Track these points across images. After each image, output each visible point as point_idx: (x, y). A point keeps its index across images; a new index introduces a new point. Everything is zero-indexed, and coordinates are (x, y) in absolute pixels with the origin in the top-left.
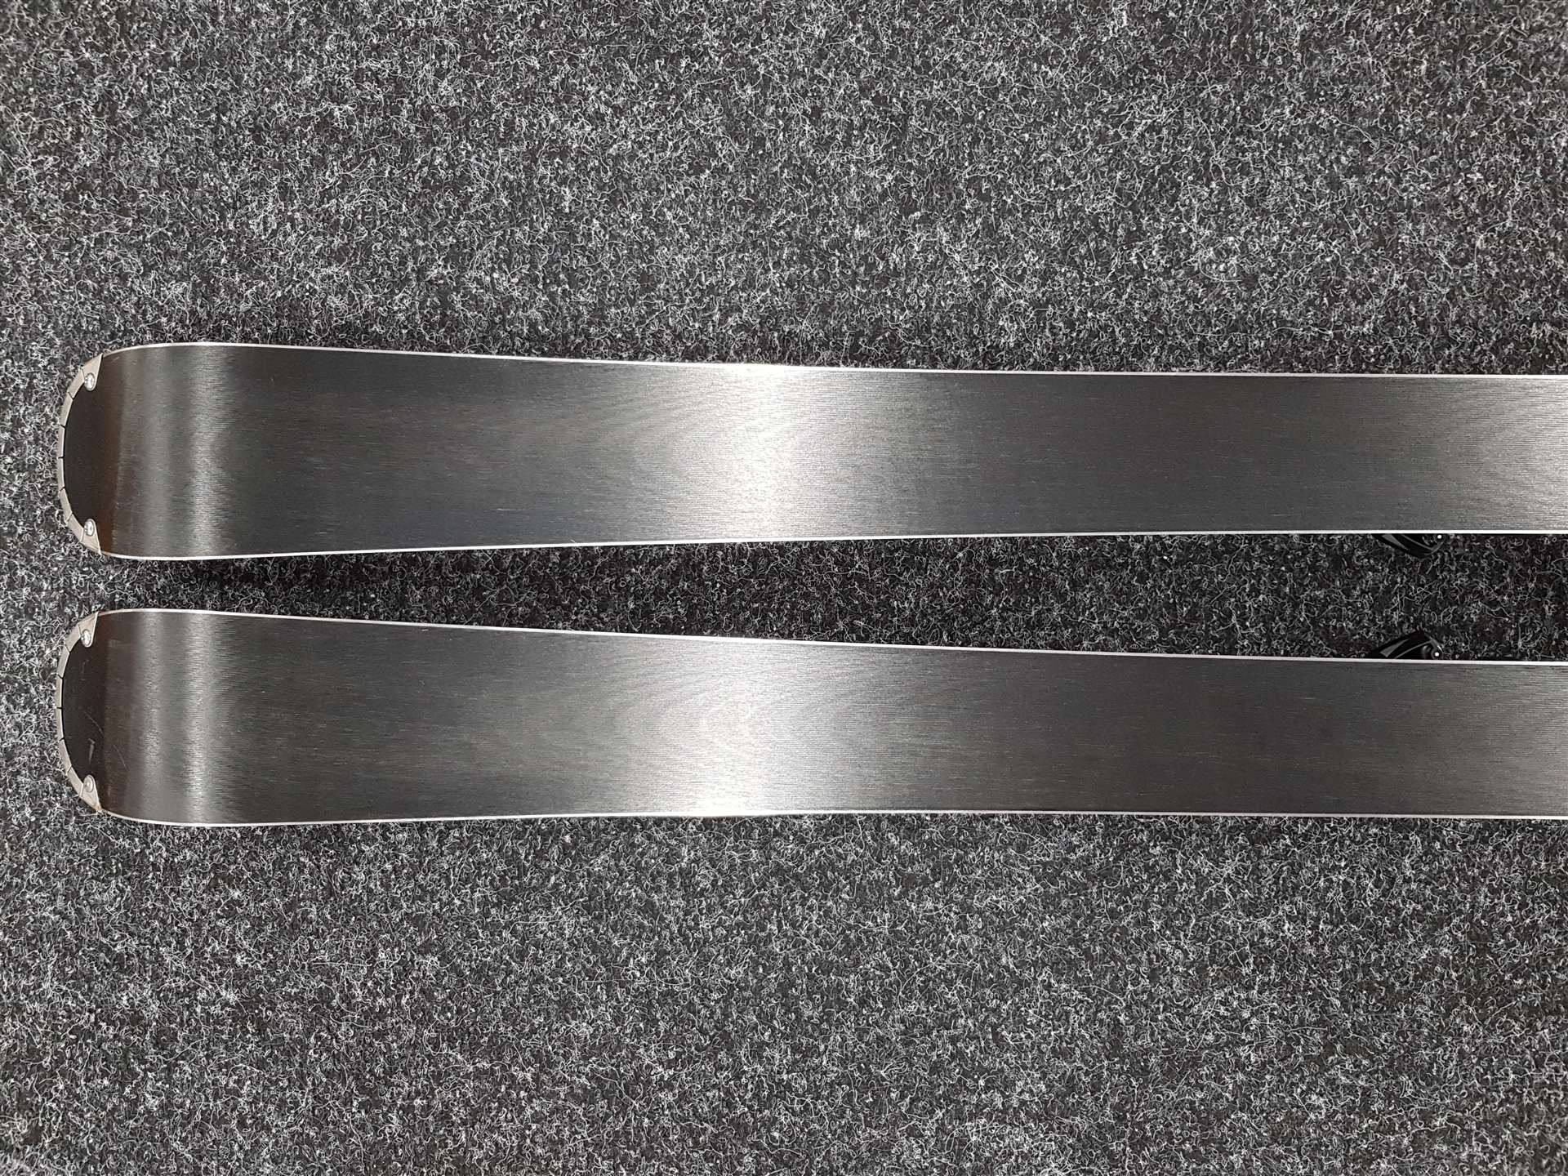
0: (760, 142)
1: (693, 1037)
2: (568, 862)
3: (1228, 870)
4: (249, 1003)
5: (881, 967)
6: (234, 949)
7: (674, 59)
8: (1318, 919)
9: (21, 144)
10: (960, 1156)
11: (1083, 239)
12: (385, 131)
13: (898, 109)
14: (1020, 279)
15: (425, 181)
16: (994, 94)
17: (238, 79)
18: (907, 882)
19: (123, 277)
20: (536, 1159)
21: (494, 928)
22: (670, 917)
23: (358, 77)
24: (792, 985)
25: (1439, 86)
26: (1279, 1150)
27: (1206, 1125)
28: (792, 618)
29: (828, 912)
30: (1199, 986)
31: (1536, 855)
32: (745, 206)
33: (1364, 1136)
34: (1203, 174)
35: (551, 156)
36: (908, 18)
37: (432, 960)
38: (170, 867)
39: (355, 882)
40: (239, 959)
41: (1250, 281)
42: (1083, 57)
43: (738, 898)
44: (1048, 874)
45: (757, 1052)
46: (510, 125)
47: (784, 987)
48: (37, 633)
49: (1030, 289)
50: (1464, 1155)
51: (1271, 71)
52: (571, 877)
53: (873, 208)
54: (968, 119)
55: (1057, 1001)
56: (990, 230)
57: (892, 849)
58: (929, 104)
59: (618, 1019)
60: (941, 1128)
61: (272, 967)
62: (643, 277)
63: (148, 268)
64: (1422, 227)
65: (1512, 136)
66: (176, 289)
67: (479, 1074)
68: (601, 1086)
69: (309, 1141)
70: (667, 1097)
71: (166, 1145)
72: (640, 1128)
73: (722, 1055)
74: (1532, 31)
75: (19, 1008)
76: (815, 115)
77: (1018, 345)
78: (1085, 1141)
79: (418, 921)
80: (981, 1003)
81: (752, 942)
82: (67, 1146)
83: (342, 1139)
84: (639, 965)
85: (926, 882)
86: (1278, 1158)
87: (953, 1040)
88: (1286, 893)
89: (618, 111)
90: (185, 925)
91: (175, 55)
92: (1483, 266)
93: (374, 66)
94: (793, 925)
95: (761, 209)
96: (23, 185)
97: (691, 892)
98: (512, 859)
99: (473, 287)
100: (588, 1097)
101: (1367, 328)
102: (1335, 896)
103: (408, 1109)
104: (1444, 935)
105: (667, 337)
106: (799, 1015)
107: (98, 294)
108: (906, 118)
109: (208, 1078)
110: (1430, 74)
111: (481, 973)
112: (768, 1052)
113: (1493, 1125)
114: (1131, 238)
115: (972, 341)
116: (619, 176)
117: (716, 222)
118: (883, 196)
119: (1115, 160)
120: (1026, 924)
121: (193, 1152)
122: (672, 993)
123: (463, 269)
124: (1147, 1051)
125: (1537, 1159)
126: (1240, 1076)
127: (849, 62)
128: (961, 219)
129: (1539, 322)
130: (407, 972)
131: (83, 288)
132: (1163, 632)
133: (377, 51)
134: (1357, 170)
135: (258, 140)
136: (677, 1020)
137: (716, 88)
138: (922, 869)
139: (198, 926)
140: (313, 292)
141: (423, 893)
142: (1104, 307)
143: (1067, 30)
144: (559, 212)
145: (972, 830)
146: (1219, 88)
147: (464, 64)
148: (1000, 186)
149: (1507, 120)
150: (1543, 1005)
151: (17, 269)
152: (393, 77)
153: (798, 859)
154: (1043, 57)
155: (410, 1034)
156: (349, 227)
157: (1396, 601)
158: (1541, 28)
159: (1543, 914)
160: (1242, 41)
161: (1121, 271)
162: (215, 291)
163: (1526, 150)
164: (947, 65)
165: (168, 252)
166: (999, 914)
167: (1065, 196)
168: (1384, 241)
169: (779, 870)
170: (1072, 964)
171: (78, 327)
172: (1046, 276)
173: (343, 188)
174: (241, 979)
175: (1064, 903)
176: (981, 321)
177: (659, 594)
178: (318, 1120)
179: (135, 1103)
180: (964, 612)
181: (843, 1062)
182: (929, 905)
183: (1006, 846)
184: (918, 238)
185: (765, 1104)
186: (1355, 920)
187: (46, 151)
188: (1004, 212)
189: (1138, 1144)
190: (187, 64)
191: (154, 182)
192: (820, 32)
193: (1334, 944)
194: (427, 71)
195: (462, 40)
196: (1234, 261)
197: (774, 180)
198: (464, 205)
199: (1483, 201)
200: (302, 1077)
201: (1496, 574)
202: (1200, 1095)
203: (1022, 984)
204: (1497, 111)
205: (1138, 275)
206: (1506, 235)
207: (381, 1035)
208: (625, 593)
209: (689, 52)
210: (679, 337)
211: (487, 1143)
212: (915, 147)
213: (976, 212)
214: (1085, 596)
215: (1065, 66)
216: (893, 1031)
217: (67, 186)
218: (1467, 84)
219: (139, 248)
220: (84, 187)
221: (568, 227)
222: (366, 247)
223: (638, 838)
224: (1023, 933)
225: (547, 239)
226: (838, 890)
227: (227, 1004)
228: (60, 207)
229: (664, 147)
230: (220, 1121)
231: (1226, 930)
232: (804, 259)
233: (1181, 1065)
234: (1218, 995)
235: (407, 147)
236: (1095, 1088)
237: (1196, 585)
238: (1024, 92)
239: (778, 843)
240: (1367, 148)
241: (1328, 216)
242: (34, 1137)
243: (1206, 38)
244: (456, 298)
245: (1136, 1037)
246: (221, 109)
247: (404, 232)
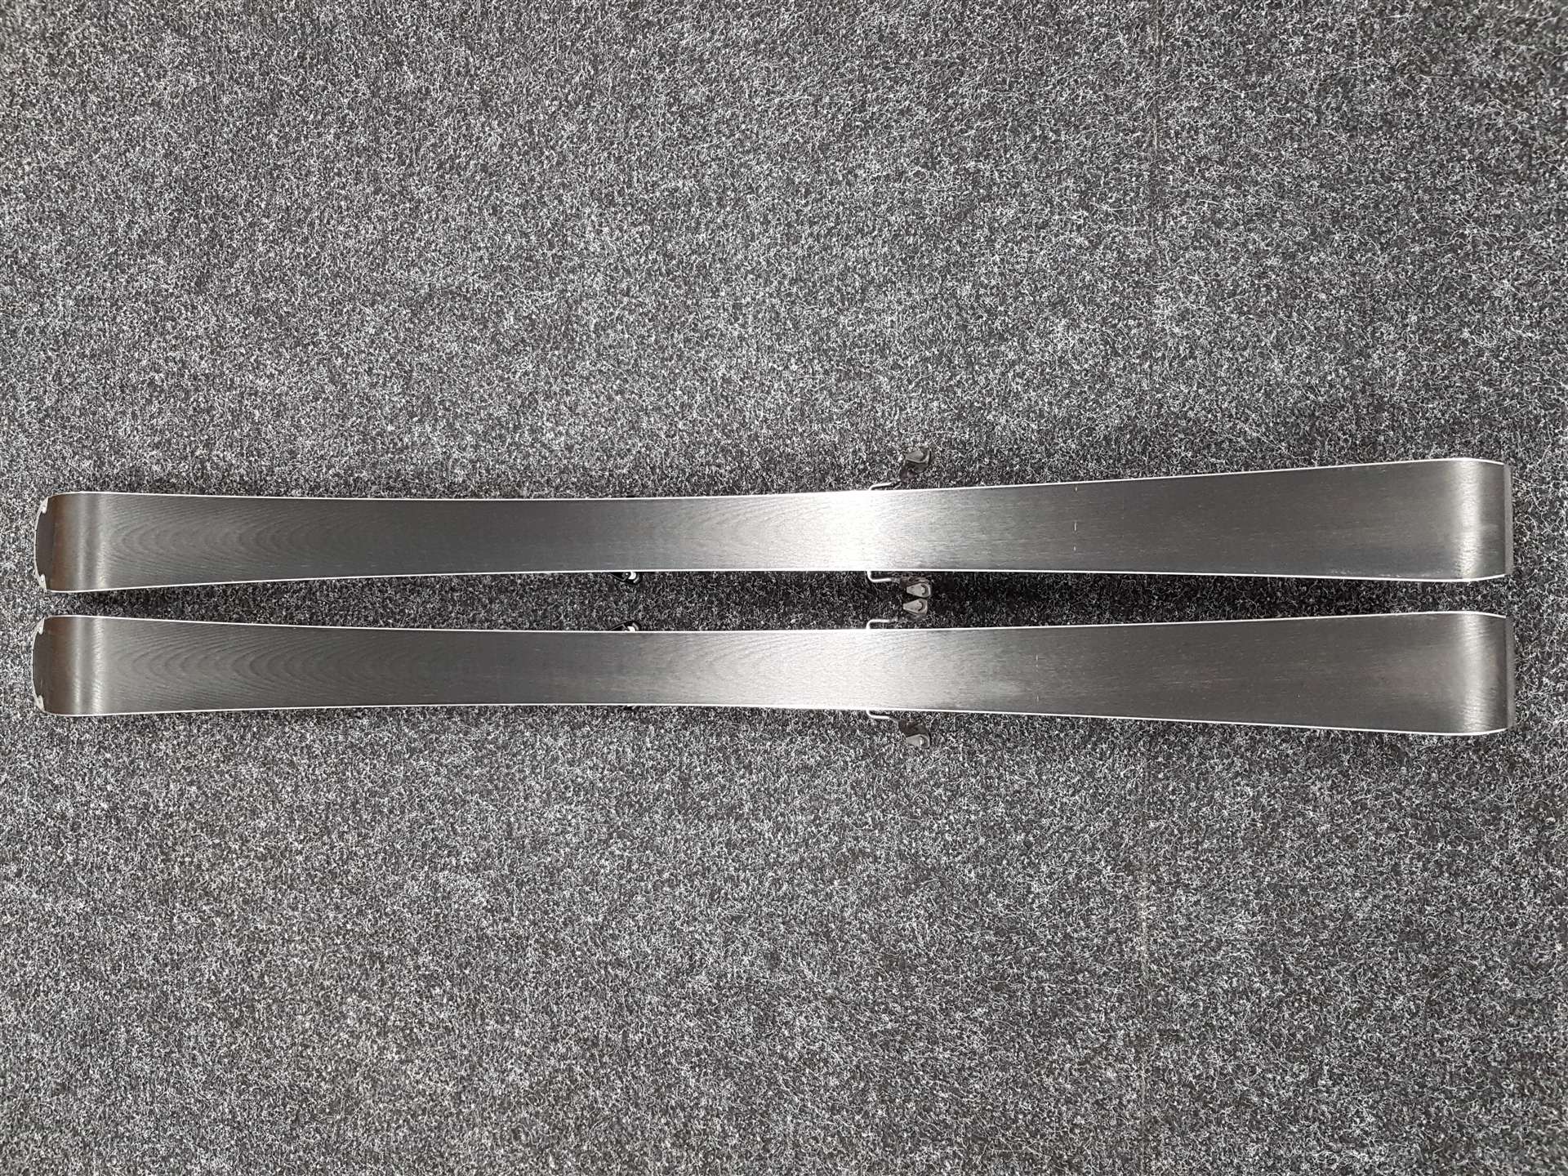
0: (345, 385)
1: (312, 829)
2: (255, 741)
3: (560, 743)
4: (114, 809)
5: (400, 794)
6: (107, 782)
7: (306, 346)
8: (603, 769)
9: (22, 396)
10: (436, 890)
11: (493, 429)
12: (178, 386)
13: (408, 368)
14: (464, 449)
15: (195, 409)
16: (450, 359)
17: (114, 363)
18: (412, 751)
19: (64, 458)
20: (240, 889)
21: (222, 773)
22: (301, 769)
23: (166, 360)
24: (357, 803)
25: (661, 348)
26: (587, 889)
27: (552, 875)
28: (359, 619)
29: (375, 766)
30: (546, 803)
31: (712, 735)
32: (338, 416)
33: (629, 882)
34: (548, 397)
35: (250, 395)
36: (413, 323)
37: (194, 788)
38: (80, 743)
39: (160, 750)
40: (109, 788)
41: (570, 448)
42: (493, 339)
43: (333, 759)
44: (479, 745)
45: (341, 835)
46: (232, 380)
47: (354, 804)
48: (24, 630)
49: (470, 454)
50: (677, 893)
51: (580, 344)
52: (256, 748)
53: (396, 416)
54: (440, 371)
55: (481, 811)
56: (450, 425)
57: (405, 735)
58: (422, 365)
59: (277, 819)
60: (427, 876)
61: (123, 791)
62: (291, 452)
63: (75, 454)
64: (652, 419)
65: (696, 372)
66: (87, 464)
67: (214, 846)
68: (270, 852)
69: (138, 878)
70: (300, 858)
71: (75, 880)
72: (286, 874)
73: (325, 837)
74: (705, 318)
75: (13, 811)
76: (369, 371)
77: (464, 481)
78: (495, 884)
79: (188, 769)
80: (446, 811)
81: (339, 781)
82: (33, 879)
83: (153, 877)
84: (288, 793)
85: (421, 751)
86: (587, 893)
87: (433, 831)
88: (588, 755)
89: (281, 373)
90: (85, 770)
91: (87, 353)
92: (681, 438)
93: (173, 355)
94: (359, 773)
95: (345, 417)
96: (22, 416)
97: (311, 756)
98: (230, 739)
99: (215, 459)
100: (263, 858)
101: (625, 471)
102: (612, 757)
103: (182, 863)
104: (667, 778)
105: (301, 481)
106: (361, 817)
107: (53, 466)
108: (411, 371)
109: (95, 846)
110: (656, 342)
111: (216, 796)
112: (346, 836)
113: (690, 877)
114: (516, 428)
115: (443, 480)
116: (281, 404)
117: (324, 425)
118: (401, 410)
119: (508, 390)
120: (468, 772)
121: (88, 883)
122: (302, 806)
123: (211, 450)
124: (524, 837)
125: (712, 895)
126: (567, 849)
127: (385, 345)
128: (436, 420)
129: (710, 465)
130: (182, 795)
131: (46, 464)
132: (531, 624)
133: (175, 348)
134: (621, 392)
135: (123, 392)
136: (305, 820)
137: (325, 360)
138: (418, 745)
139: (91, 771)
140: (145, 464)
141: (193, 756)
142: (503, 462)
143: (486, 327)
144: (253, 423)
145: (443, 725)
146: (556, 353)
147: (212, 353)
148: (454, 404)
149: (693, 364)
150: (716, 815)
151: (19, 455)
152: (181, 360)
153: (360, 739)
154: (474, 340)
155: (183, 826)
156: (162, 432)
157: (641, 607)
158: (709, 317)
159: (715, 767)
160: (567, 329)
161: (510, 445)
162: (103, 464)
163: (703, 378)
164: (430, 346)
165: (84, 446)
166: (456, 767)
167: (484, 408)
168: (634, 426)
169: (352, 745)
170: (489, 792)
171: (44, 483)
172: (476, 447)
173: (159, 413)
174: (109, 797)
175: (486, 761)
176: (447, 470)
177: (298, 608)
178: (142, 868)
179: (62, 858)
180: (440, 615)
181: (381, 841)
182: (422, 762)
183: (459, 732)
184: (417, 430)
185: (345, 863)
186: (621, 769)
187: (32, 400)
188: (456, 416)
189: (520, 885)
190: (93, 356)
191: (78, 413)
192: (372, 331)
193: (612, 781)
194: (196, 357)
195: (211, 341)
196: (563, 439)
197: (351, 405)
198: (212, 420)
199: (682, 405)
200: (136, 846)
201: (689, 595)
202: (549, 859)
203: (465, 802)
204: (689, 359)
205: (518, 446)
206: (693, 422)
207: (171, 826)
208: (281, 607)
209: (313, 343)
210: (307, 480)
211: (218, 880)
212: (416, 386)
213: (444, 416)
214: (496, 607)
215: (484, 344)
216: (404, 826)
217: (41, 415)
218: (674, 346)
219: (71, 444)
220: (47, 416)
221: (258, 429)
222: (169, 441)
223: (287, 729)
224: (466, 777)
225: (248, 435)
226: (380, 756)
227: (103, 810)
228: (37, 426)
229: (301, 389)
230: (99, 868)
231: (560, 775)
232: (364, 441)
233: (539, 845)
234: (557, 807)
235: (187, 392)
236: (500, 855)
237: (545, 600)
238: (465, 358)
239: (351, 731)
240: (626, 381)
241: (608, 416)
242: (19, 874)
243: (550, 328)
244: (208, 464)
245: (519, 829)
246: (107, 378)
247: (185, 434)
